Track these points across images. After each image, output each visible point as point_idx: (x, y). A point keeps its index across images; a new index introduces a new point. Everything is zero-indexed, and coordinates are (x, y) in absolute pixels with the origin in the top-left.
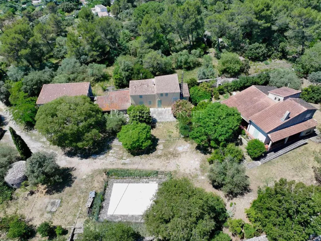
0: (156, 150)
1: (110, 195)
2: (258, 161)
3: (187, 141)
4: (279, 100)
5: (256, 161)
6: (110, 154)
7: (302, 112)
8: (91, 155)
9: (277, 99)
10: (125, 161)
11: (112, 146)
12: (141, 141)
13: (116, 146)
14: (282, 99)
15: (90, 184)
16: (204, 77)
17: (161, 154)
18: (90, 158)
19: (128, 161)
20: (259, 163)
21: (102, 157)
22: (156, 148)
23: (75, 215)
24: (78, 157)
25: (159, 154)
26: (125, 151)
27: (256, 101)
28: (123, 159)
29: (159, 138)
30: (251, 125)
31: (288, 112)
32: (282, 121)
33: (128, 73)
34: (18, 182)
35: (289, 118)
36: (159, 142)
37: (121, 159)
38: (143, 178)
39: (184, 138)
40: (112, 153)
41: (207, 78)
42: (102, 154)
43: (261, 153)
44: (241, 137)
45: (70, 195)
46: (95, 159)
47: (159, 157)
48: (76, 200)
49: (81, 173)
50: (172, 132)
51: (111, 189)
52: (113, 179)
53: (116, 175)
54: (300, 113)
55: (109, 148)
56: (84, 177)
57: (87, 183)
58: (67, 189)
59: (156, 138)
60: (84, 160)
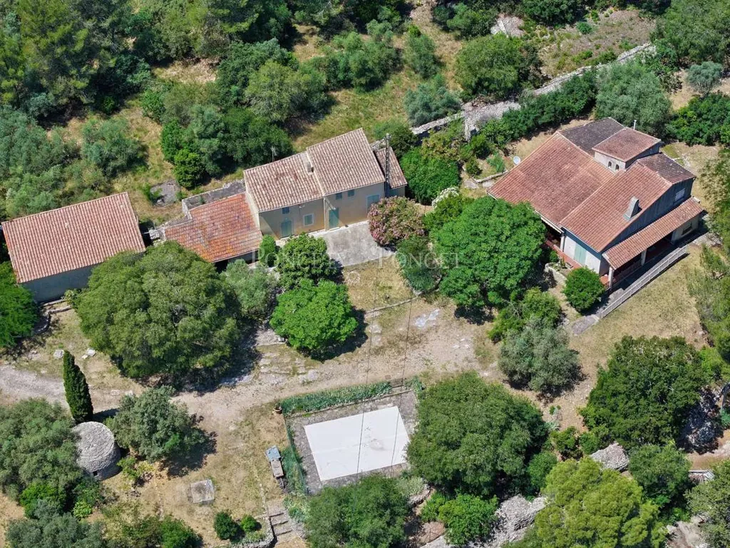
0: (367, 338)
1: (309, 449)
2: (593, 316)
3: (430, 302)
4: (617, 167)
5: (589, 316)
6: (263, 370)
7: (664, 192)
8: (219, 382)
9: (614, 166)
10: (304, 376)
11: (258, 348)
13: (268, 347)
14: (622, 165)
15: (255, 439)
16: (426, 114)
17: (381, 345)
18: (219, 388)
19: (311, 374)
20: (595, 318)
21: (246, 378)
22: (364, 334)
23: (257, 497)
24: (191, 391)
25: (377, 344)
26: (297, 356)
27: (571, 174)
28: (298, 374)
29: (365, 309)
30: (567, 238)
31: (634, 200)
32: (627, 219)
35: (639, 209)
36: (366, 317)
37: (294, 374)
38: (362, 402)
39: (423, 295)
40: (265, 366)
41: (436, 118)
42: (245, 374)
43: (595, 296)
44: (551, 268)
45: (224, 468)
46: (234, 386)
47: (378, 351)
48: (242, 474)
49: (220, 423)
50: (390, 288)
51: (304, 438)
52: (298, 419)
53: (300, 408)
54: (661, 194)
55: (256, 356)
56: (232, 428)
57: (246, 439)
58: (210, 459)
59: (357, 309)
60: (207, 395)
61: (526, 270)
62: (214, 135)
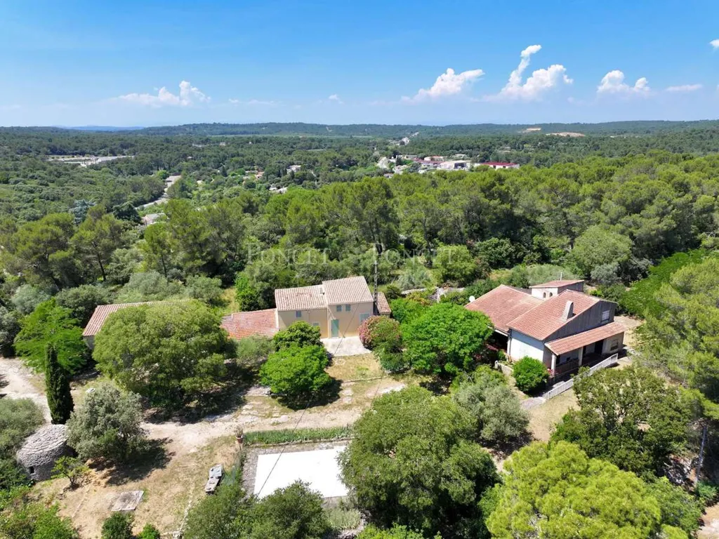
0: (339, 397)
1: (254, 474)
2: (539, 398)
3: (398, 380)
4: (551, 294)
5: (535, 398)
6: (244, 412)
7: (593, 304)
8: (204, 416)
9: (548, 295)
10: (277, 419)
11: (246, 398)
12: (310, 374)
13: (255, 397)
14: (555, 291)
15: (208, 460)
16: (411, 285)
17: (350, 403)
18: (200, 421)
19: (283, 418)
20: (541, 400)
21: (226, 417)
22: (338, 396)
23: (179, 513)
24: (175, 421)
25: (347, 402)
26: (276, 405)
27: (513, 304)
28: (272, 417)
29: (342, 379)
30: (513, 340)
31: (569, 303)
32: (564, 320)
33: (268, 284)
34: (47, 460)
35: (574, 315)
36: (342, 385)
37: (268, 417)
38: (320, 442)
39: (392, 374)
40: (247, 409)
41: (418, 288)
42: (227, 413)
43: (541, 377)
44: (500, 364)
45: (164, 482)
46: (214, 421)
47: (346, 407)
48: (178, 489)
49: (184, 446)
50: (367, 369)
51: (254, 465)
52: (257, 449)
53: (261, 440)
54: (591, 306)
55: (242, 403)
56: (193, 451)
57: (200, 460)
58: (156, 473)
59: (337, 379)
60: (188, 426)
61: (478, 344)
62: (266, 280)
